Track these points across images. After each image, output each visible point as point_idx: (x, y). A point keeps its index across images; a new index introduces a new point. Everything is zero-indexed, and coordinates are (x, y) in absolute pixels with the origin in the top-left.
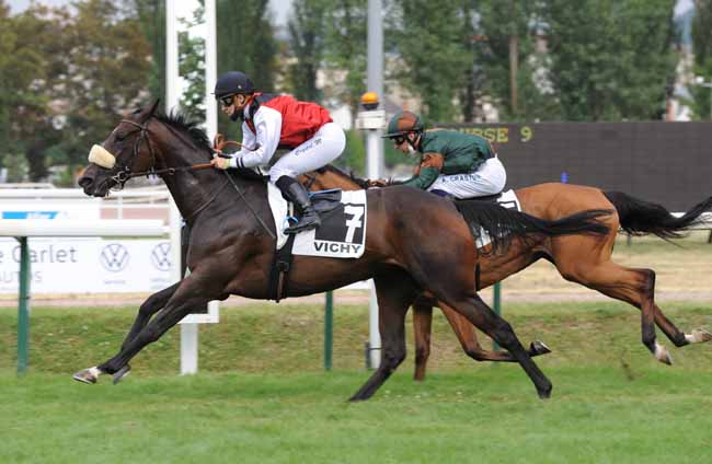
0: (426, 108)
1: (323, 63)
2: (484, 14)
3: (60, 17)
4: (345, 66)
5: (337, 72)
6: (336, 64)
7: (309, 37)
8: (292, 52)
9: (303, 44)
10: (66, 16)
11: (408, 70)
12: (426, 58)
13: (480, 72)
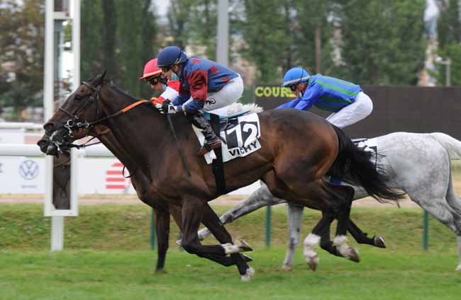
0: (259, 73)
1: (190, 41)
2: (298, 11)
3: (11, 6)
4: (205, 43)
5: (199, 47)
6: (198, 42)
7: (181, 23)
8: (169, 33)
9: (176, 27)
10: (15, 6)
11: (247, 47)
12: (260, 39)
13: (295, 50)
